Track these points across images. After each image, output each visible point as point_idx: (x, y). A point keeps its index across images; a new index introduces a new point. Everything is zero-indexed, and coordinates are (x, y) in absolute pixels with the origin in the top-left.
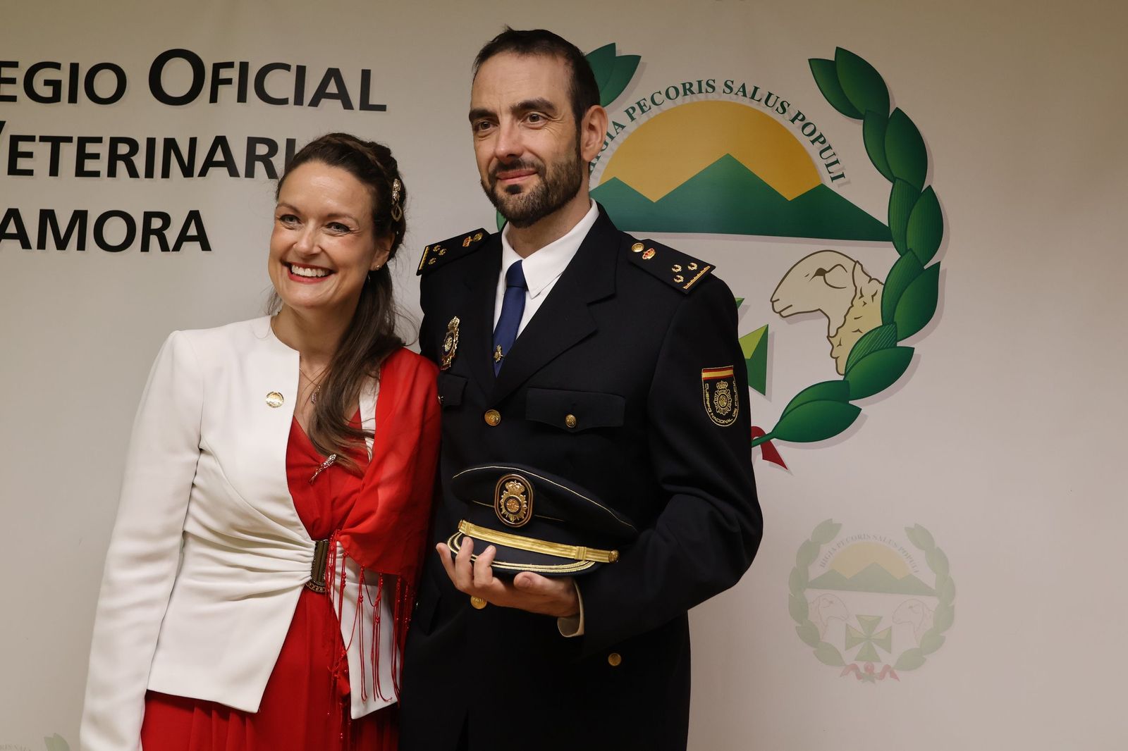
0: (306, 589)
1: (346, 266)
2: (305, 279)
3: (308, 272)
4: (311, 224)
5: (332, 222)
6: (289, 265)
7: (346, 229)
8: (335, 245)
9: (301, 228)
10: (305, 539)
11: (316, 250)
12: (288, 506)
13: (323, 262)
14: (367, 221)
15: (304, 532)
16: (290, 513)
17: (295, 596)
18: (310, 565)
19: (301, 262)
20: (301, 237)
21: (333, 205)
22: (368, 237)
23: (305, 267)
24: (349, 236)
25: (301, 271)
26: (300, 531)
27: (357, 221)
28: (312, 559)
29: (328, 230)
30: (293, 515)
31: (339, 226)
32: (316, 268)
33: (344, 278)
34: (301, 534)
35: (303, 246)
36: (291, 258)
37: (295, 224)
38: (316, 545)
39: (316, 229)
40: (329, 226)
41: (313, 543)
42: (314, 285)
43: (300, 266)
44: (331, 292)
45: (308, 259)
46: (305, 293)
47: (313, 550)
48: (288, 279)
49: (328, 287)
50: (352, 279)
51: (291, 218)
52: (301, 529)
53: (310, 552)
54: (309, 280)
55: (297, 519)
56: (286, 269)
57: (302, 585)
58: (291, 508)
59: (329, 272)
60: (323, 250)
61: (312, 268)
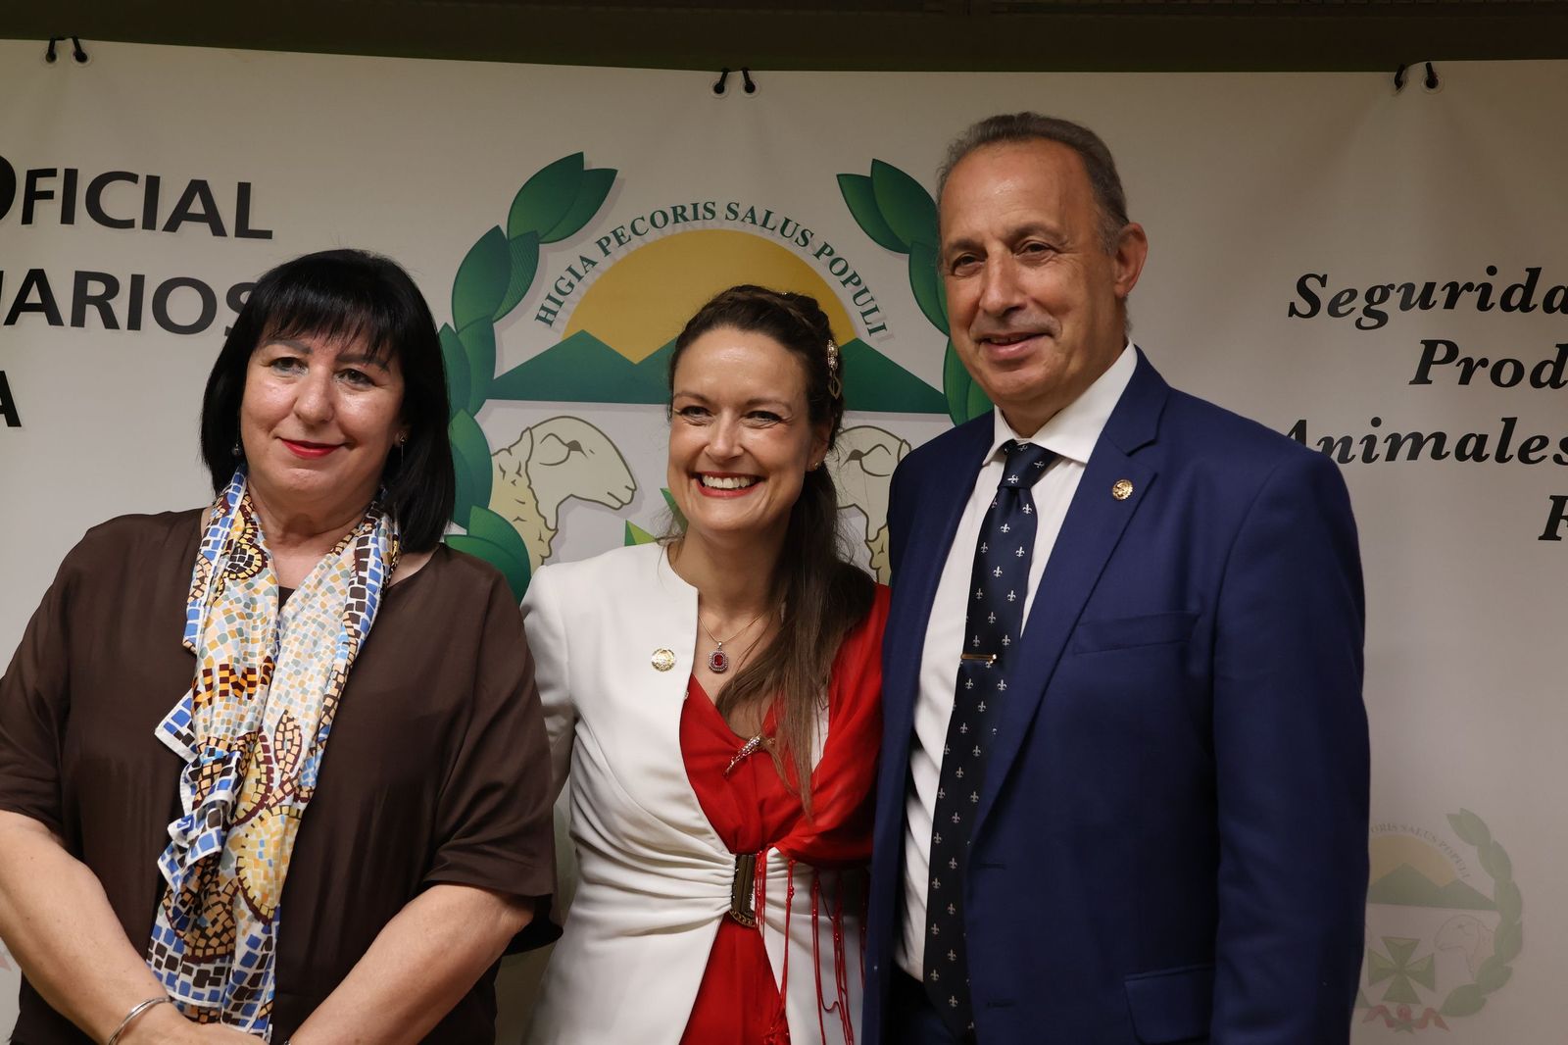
0: (727, 919)
1: (779, 469)
2: (717, 492)
3: (728, 483)
4: (726, 416)
5: (750, 410)
6: (699, 477)
7: (775, 418)
8: (760, 440)
9: (711, 422)
10: (720, 852)
11: (737, 451)
12: (690, 806)
13: (746, 467)
14: (801, 405)
15: (718, 842)
16: (695, 816)
17: (709, 933)
18: (730, 887)
19: (716, 469)
20: (715, 436)
21: (751, 385)
22: (803, 424)
23: (723, 477)
24: (780, 427)
25: (718, 483)
26: (712, 841)
27: (788, 407)
28: (732, 880)
29: (749, 421)
30: (700, 819)
31: (764, 415)
32: (739, 476)
33: (777, 485)
34: (713, 845)
35: (720, 447)
36: (702, 465)
37: (702, 417)
38: (737, 860)
39: (735, 422)
40: (751, 415)
41: (732, 858)
42: (739, 500)
43: (715, 475)
44: (762, 506)
45: (727, 465)
46: (724, 512)
47: (732, 867)
48: (699, 495)
49: (756, 501)
50: (787, 486)
51: (697, 410)
52: (713, 838)
53: (729, 870)
54: (725, 493)
55: (704, 823)
56: (694, 482)
57: (719, 917)
58: (695, 809)
59: (756, 479)
60: (746, 450)
61: (732, 476)
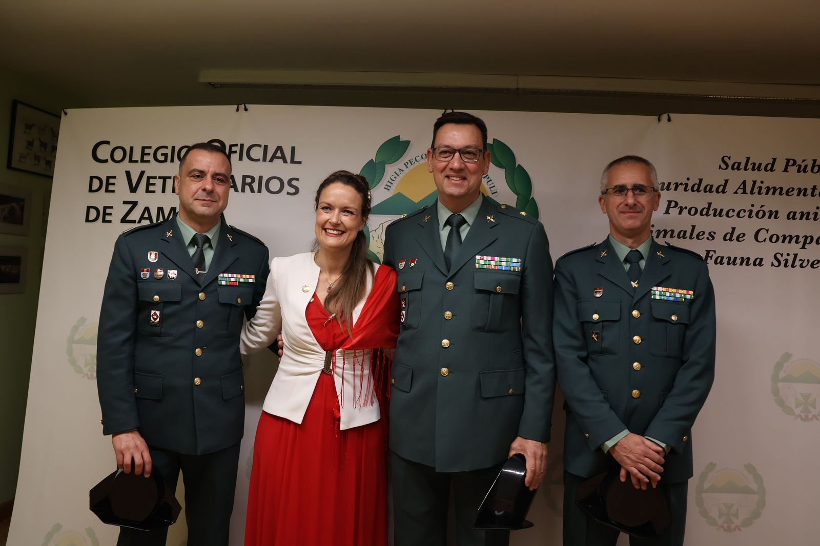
0: (323, 372)
1: (351, 229)
2: (331, 235)
3: (335, 232)
4: (337, 211)
5: (345, 210)
6: (325, 230)
7: (352, 213)
8: (347, 220)
9: (332, 212)
10: (321, 351)
11: (339, 222)
12: (310, 336)
13: (341, 228)
14: (360, 210)
15: (321, 348)
16: (312, 339)
17: (317, 375)
18: (324, 361)
19: (331, 227)
20: (333, 217)
21: (346, 202)
22: (359, 216)
23: (334, 230)
24: (353, 216)
25: (332, 232)
27: (356, 210)
28: (324, 359)
29: (343, 213)
31: (348, 212)
32: (339, 230)
33: (350, 235)
34: (318, 348)
35: (334, 220)
36: (328, 226)
37: (328, 210)
39: (339, 213)
40: (344, 212)
41: (325, 352)
42: (338, 238)
43: (331, 229)
44: (344, 241)
45: (336, 226)
46: (332, 241)
47: (325, 355)
48: (325, 235)
49: (342, 239)
50: (353, 235)
51: (327, 208)
52: (318, 346)
53: (323, 356)
54: (334, 235)
55: (316, 342)
56: (324, 231)
57: (320, 370)
59: (343, 232)
60: (342, 222)
61: (337, 230)
